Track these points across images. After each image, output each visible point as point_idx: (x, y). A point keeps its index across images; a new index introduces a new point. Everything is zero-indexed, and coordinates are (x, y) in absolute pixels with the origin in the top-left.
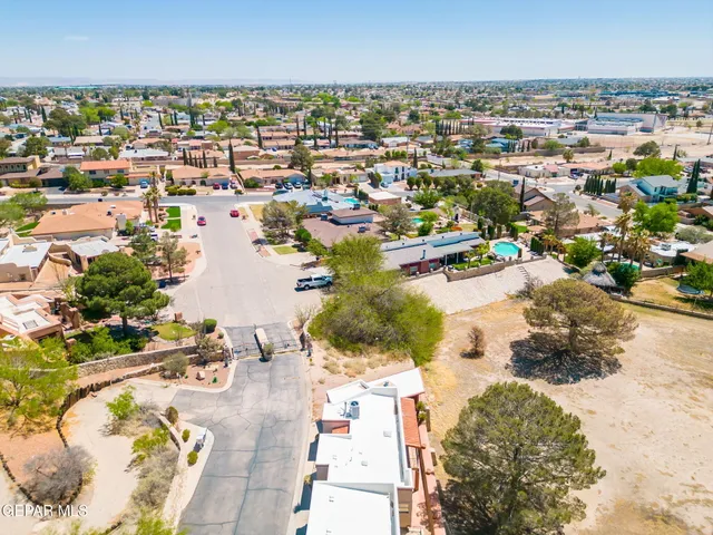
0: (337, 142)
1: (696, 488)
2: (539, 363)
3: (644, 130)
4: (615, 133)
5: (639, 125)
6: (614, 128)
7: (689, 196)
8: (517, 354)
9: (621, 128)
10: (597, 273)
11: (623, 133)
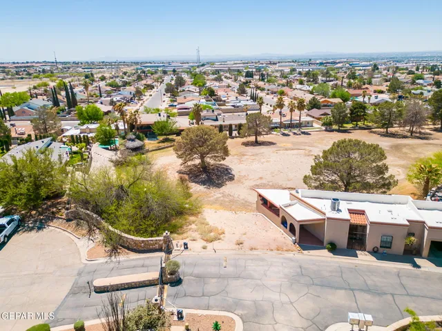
10: (133, 140)
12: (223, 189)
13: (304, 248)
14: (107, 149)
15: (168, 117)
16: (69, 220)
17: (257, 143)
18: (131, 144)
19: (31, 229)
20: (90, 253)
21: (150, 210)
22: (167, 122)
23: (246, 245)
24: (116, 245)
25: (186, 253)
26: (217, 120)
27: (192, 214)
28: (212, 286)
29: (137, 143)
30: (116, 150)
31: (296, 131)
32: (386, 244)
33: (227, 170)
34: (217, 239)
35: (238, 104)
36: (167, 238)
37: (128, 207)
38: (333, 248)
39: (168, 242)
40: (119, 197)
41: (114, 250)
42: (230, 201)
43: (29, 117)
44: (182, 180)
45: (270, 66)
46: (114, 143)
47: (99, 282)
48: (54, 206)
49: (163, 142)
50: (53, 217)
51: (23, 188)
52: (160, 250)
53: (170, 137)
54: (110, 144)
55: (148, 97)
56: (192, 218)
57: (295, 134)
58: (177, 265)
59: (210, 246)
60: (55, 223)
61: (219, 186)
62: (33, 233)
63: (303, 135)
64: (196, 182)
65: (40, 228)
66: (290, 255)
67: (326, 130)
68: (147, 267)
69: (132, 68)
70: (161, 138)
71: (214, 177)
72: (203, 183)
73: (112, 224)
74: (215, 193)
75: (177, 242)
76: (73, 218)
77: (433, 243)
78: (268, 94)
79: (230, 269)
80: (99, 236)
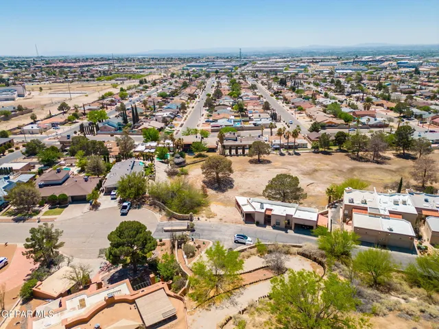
3: (19, 96)
10: (178, 158)
11: (13, 99)
12: (226, 193)
13: (246, 223)
14: (162, 162)
15: (202, 138)
16: (151, 205)
17: (259, 162)
18: (177, 161)
19: (136, 208)
20: (161, 219)
21: (185, 203)
22: (201, 142)
23: (223, 220)
24: (171, 217)
25: (199, 221)
26: (236, 140)
27: (205, 206)
28: (206, 233)
29: (181, 160)
30: (167, 163)
31: (291, 151)
32: (278, 224)
33: (231, 181)
34: (212, 217)
35: (259, 123)
36: (191, 215)
37: (176, 201)
38: (258, 224)
39: (191, 216)
40: (172, 197)
41: (170, 219)
42: (228, 201)
43: (109, 132)
44: (203, 187)
45: (311, 64)
46: (167, 158)
47: (166, 228)
48: (143, 198)
49: (197, 157)
50: (143, 203)
51: (133, 190)
52: (188, 220)
53: (203, 153)
54: (165, 159)
55: (191, 108)
56: (204, 208)
57: (289, 154)
58: (193, 225)
59: (208, 220)
60: (145, 206)
61: (223, 191)
62: (137, 210)
63: (294, 155)
64: (212, 189)
65: (139, 208)
66: (240, 225)
67: (314, 152)
68: (183, 225)
69: (179, 67)
70: (196, 154)
71: (222, 186)
72: (215, 189)
73: (170, 208)
74: (221, 196)
75: (195, 217)
76: (153, 204)
77: (295, 224)
78: (290, 108)
79: (214, 228)
80: (164, 213)
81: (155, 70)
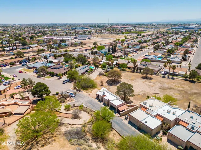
0: (16, 48)
1: (139, 91)
2: (112, 83)
3: (89, 38)
4: (84, 39)
5: (88, 37)
6: (83, 38)
7: (109, 53)
8: (108, 83)
9: (85, 38)
11: (86, 40)
13: (96, 99)
15: (129, 62)
36: (80, 89)
41: (74, 89)
47: (68, 91)
59: (85, 93)
60: (73, 82)
65: (70, 83)
69: (166, 29)
77: (110, 105)
81: (153, 29)
